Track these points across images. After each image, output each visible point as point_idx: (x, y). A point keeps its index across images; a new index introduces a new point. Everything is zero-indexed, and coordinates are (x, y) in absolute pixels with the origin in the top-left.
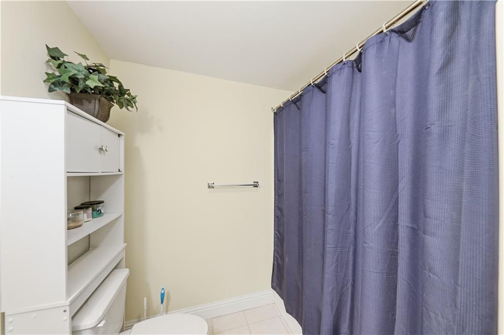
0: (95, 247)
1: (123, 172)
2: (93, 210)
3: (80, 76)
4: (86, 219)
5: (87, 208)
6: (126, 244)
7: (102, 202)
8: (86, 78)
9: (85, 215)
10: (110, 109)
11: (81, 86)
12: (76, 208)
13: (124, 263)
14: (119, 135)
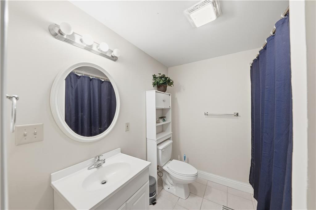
0: (164, 131)
1: (171, 107)
2: (163, 119)
3: (159, 81)
4: (161, 121)
5: (162, 118)
6: (172, 133)
7: (165, 117)
8: (160, 82)
9: (161, 120)
10: (166, 87)
11: (159, 84)
12: (159, 118)
13: (171, 138)
14: (170, 95)
